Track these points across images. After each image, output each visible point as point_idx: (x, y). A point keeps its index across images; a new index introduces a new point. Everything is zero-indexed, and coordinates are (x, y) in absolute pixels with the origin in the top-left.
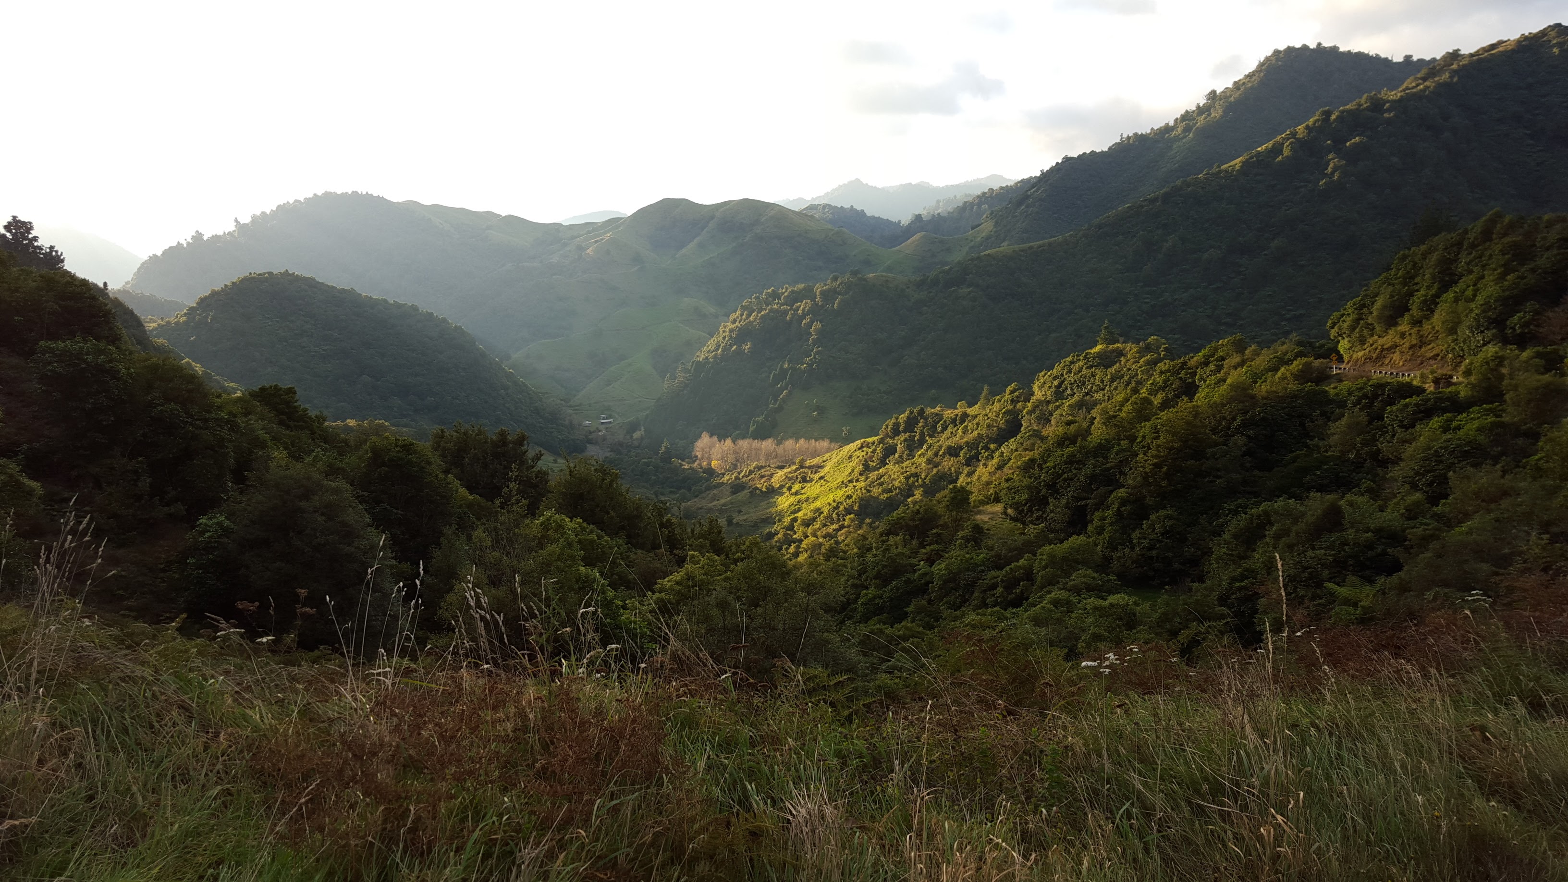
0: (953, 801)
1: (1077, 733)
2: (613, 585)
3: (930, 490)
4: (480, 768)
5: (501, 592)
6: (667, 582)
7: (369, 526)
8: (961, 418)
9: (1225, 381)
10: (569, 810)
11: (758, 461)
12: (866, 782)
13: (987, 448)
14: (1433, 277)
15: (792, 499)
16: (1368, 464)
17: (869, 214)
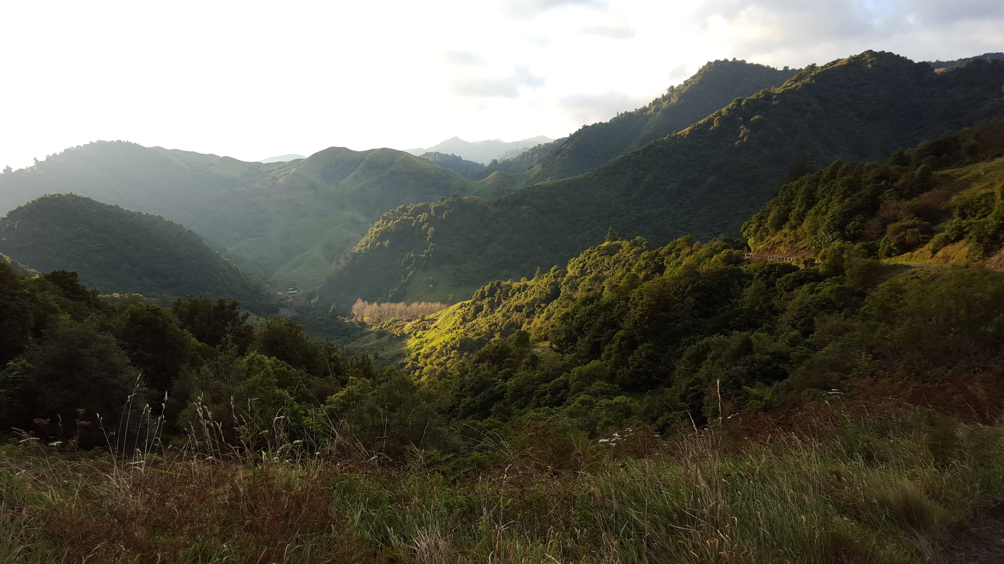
0: (521, 532)
1: (597, 485)
2: (298, 401)
3: (505, 334)
4: (207, 527)
5: (221, 408)
6: (334, 398)
7: (129, 364)
8: (523, 288)
9: (681, 263)
10: (268, 551)
11: (394, 316)
12: (465, 523)
13: (539, 306)
14: (803, 200)
15: (417, 341)
16: (766, 313)
17: (464, 159)
